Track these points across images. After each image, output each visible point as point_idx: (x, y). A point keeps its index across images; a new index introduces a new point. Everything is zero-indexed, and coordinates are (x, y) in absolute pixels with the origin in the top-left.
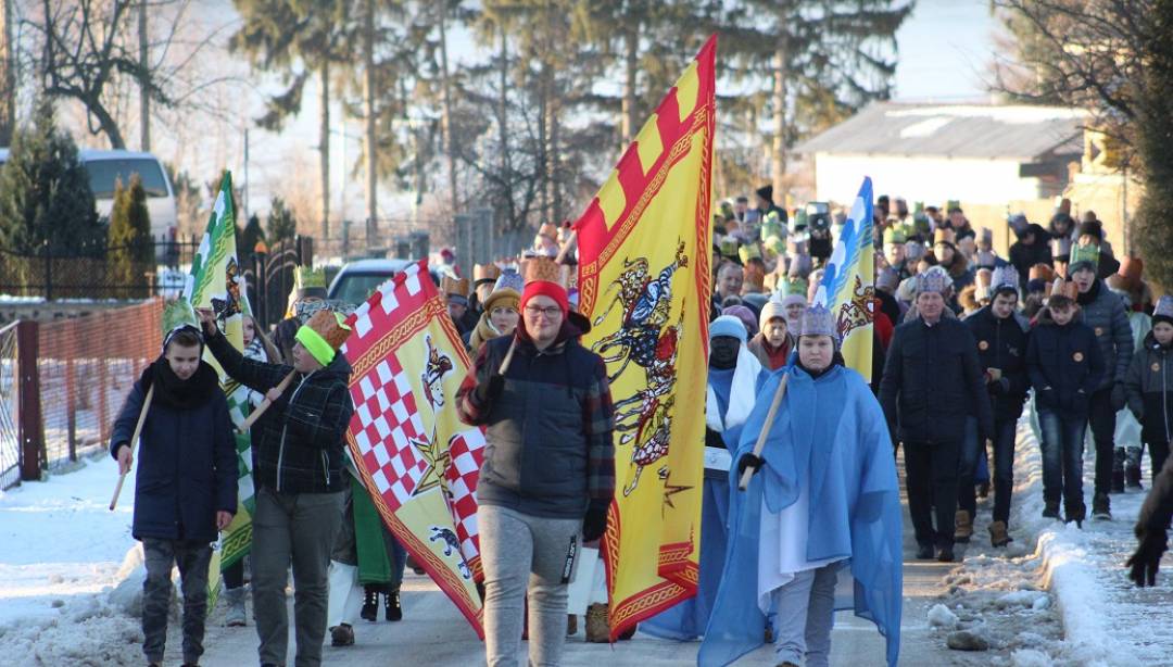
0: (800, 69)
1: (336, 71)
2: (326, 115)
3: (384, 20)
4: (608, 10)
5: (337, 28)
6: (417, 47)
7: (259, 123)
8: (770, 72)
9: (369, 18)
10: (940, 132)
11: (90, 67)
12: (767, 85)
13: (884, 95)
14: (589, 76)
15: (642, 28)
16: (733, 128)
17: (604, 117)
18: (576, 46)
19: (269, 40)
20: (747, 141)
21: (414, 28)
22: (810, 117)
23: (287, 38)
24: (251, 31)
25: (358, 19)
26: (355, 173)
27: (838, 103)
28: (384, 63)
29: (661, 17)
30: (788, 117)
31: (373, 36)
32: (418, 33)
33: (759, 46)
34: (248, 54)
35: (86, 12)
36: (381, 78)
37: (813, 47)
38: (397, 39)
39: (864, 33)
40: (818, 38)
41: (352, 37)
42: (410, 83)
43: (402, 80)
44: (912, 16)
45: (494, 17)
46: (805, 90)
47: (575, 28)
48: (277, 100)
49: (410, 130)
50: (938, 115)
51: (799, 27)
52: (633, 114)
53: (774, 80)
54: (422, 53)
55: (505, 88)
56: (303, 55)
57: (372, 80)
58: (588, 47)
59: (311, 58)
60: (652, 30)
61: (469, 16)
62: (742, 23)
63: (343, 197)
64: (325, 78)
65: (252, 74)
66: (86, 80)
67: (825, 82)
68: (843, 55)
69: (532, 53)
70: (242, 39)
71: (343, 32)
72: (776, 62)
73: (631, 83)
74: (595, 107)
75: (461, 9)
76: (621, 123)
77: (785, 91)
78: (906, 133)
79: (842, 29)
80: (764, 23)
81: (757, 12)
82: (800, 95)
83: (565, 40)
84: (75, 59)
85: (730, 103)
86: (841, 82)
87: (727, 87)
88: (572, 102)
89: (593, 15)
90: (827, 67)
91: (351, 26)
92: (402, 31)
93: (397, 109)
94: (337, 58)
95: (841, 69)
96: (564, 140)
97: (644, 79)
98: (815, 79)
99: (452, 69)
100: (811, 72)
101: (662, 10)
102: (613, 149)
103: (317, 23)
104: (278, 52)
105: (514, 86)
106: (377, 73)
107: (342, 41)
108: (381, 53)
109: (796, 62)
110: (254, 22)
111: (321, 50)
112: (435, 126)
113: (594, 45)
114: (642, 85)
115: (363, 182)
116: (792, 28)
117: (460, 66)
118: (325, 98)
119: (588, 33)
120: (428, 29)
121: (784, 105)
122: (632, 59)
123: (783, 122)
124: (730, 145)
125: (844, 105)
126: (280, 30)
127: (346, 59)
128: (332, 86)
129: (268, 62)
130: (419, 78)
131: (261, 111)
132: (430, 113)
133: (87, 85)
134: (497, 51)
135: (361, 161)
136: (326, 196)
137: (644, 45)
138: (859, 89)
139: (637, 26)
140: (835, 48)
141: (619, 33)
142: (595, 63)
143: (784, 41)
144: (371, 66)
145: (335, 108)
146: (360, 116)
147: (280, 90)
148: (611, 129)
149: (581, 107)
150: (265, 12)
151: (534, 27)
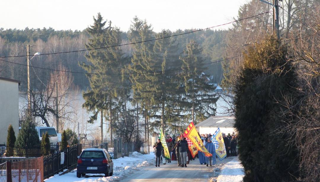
0: (197, 110)
1: (104, 111)
2: (102, 120)
3: (114, 101)
4: (158, 98)
5: (104, 102)
6: (120, 106)
7: (88, 122)
8: (191, 110)
9: (111, 100)
10: (224, 122)
11: (43, 110)
12: (190, 113)
13: (214, 115)
14: (155, 111)
15: (165, 102)
16: (184, 122)
17: (158, 120)
18: (152, 105)
19: (90, 105)
20: (187, 124)
21: (120, 102)
22: (199, 120)
23: (94, 105)
24: (87, 103)
25: (108, 101)
26: (108, 131)
27: (204, 117)
28: (114, 109)
29: (169, 99)
30: (194, 119)
31: (112, 104)
32: (121, 103)
33: (189, 105)
34: (86, 108)
35: (42, 99)
36: (113, 112)
37: (199, 106)
38: (116, 104)
39: (210, 103)
40: (200, 104)
41: (107, 104)
42: (119, 113)
43: (117, 113)
44: (219, 99)
45: (135, 100)
46: (198, 114)
47: (152, 102)
48: (92, 117)
49: (119, 123)
50: (224, 119)
51: (197, 102)
52: (163, 119)
53: (192, 112)
54: (121, 107)
55: (138, 114)
56: (97, 108)
57: (111, 113)
58: (155, 106)
59: (99, 108)
60: (167, 102)
61: (131, 100)
62: (185, 101)
63: (106, 136)
64: (102, 113)
65: (87, 112)
66: (42, 113)
67: (202, 112)
68: (206, 107)
69: (143, 107)
70: (85, 105)
71: (105, 103)
72: (192, 109)
73: (163, 113)
74: (156, 118)
75: (129, 98)
76: (161, 121)
77: (194, 114)
78: (217, 122)
79: (205, 102)
80: (189, 101)
81: (188, 98)
82: (197, 115)
83: (150, 104)
84: (39, 109)
85: (183, 116)
86: (205, 112)
87: (182, 113)
88: (151, 117)
89: (155, 99)
90: (202, 109)
91: (107, 102)
92: (117, 103)
93: (116, 118)
94: (104, 108)
95: (205, 110)
96: (150, 124)
97: (166, 112)
98: (200, 112)
99: (127, 110)
100: (199, 111)
101: (169, 98)
102: (160, 126)
103: (100, 101)
104: (92, 107)
105: (139, 114)
106: (112, 111)
107: (105, 105)
108: (113, 107)
109: (196, 108)
110: (87, 102)
111: (101, 107)
112: (124, 121)
113: (156, 105)
114: (165, 113)
115: (109, 133)
116: (195, 101)
117: (129, 110)
118: (102, 116)
119: (154, 103)
120: (122, 102)
121: (194, 117)
122: (163, 108)
123: (194, 120)
124: (183, 125)
125: (206, 117)
126: (93, 103)
127: (106, 109)
128: (103, 114)
129: (90, 109)
130: (121, 112)
131: (89, 119)
132: (123, 119)
133: (42, 114)
134: (136, 107)
135: (109, 129)
136: (102, 136)
137: (166, 105)
138: (209, 114)
139: (164, 102)
140: (204, 106)
141: (161, 103)
142: (156, 109)
143: (194, 104)
144: (111, 110)
145: (104, 118)
146: (109, 120)
147: (93, 115)
148: (159, 122)
149: (153, 118)
150: (90, 99)
151: (143, 102)
